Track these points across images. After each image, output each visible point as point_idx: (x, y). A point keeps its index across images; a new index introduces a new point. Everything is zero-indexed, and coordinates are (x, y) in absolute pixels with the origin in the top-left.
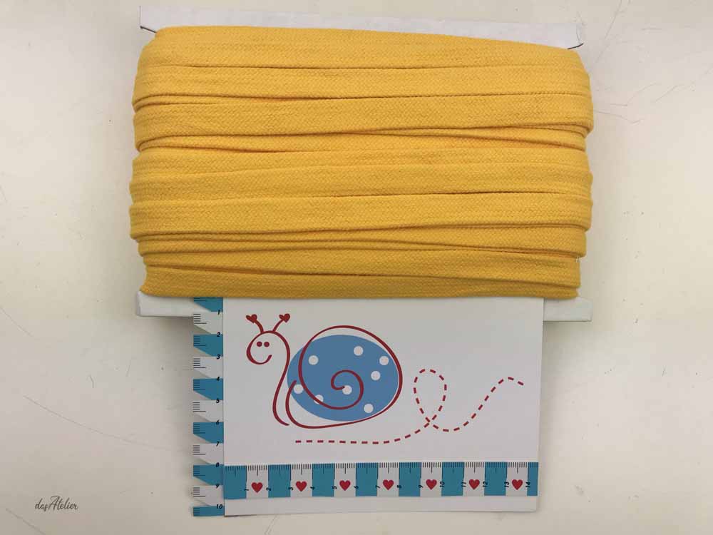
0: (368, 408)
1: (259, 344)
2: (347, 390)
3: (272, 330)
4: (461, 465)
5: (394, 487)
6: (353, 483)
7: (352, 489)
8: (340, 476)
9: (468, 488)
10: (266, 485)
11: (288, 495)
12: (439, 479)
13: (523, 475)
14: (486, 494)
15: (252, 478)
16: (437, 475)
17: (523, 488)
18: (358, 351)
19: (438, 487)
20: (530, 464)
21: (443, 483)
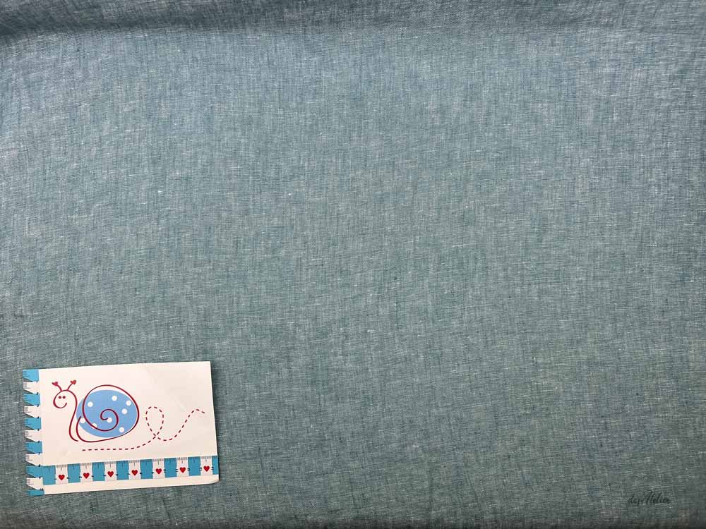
0: (122, 430)
1: (60, 397)
2: (110, 420)
3: (66, 389)
4: (175, 459)
5: (138, 475)
6: (115, 473)
7: (114, 476)
8: (108, 469)
9: (179, 472)
10: (66, 476)
11: (79, 481)
12: (163, 469)
13: (209, 463)
14: (190, 475)
15: (59, 472)
16: (162, 466)
17: (210, 470)
18: (114, 398)
19: (163, 473)
20: (213, 457)
21: (165, 470)
